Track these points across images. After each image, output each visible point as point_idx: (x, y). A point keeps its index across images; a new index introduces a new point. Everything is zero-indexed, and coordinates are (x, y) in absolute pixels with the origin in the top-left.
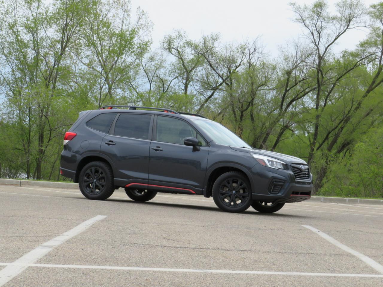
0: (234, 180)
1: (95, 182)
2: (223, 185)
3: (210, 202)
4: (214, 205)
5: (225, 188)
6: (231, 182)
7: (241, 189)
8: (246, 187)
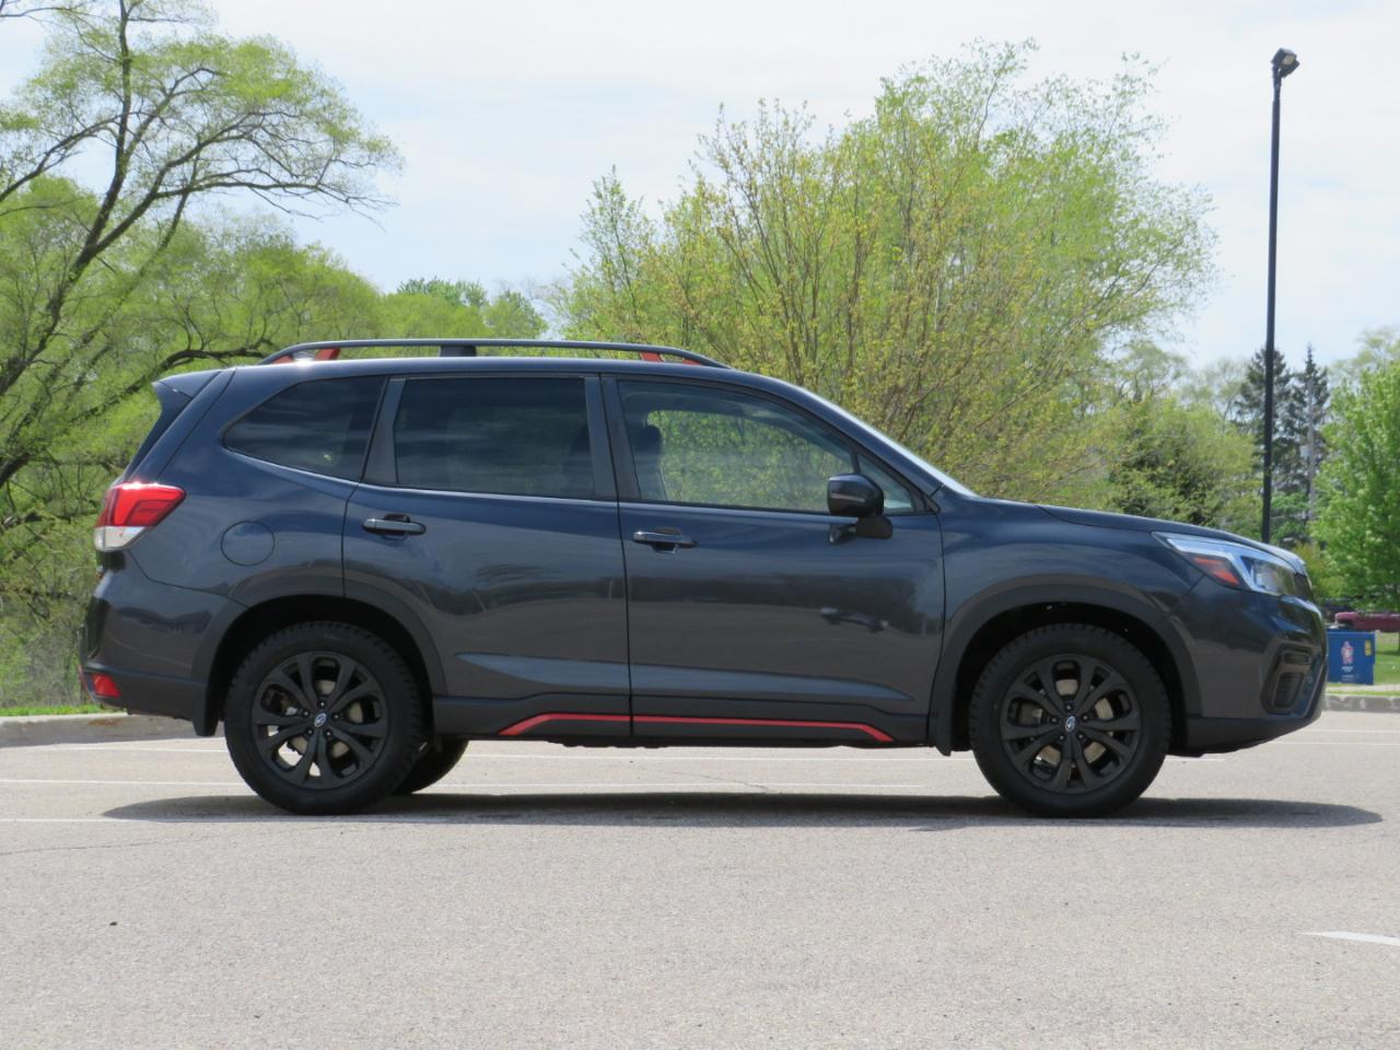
6: (1046, 679)
7: (1102, 697)
8: (1124, 688)
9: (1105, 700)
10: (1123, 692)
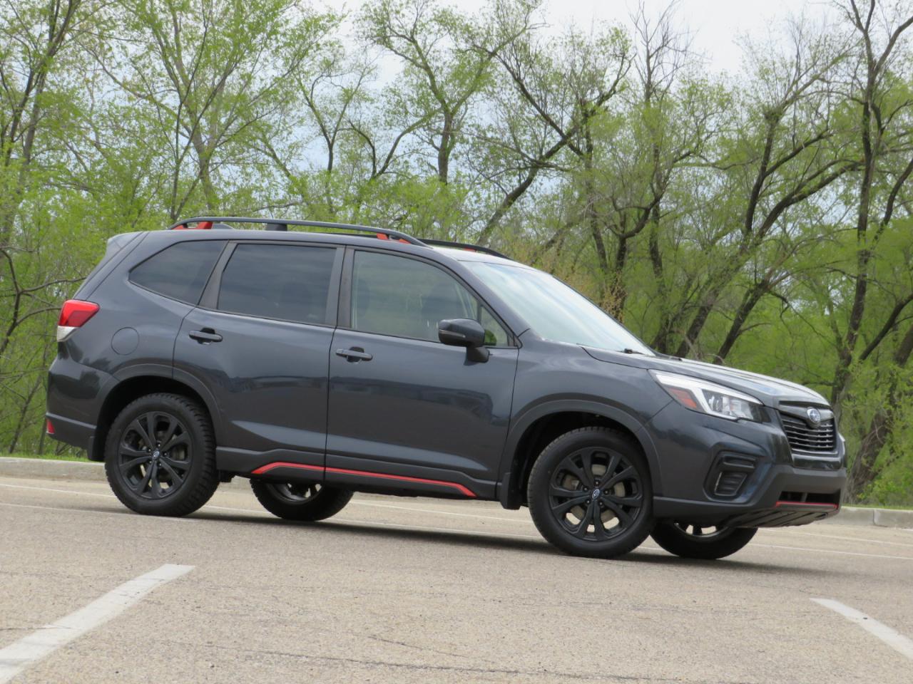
0: (598, 455)
1: (157, 459)
2: (562, 471)
3: (521, 523)
4: (535, 535)
5: (568, 478)
6: (586, 462)
7: (619, 481)
8: (635, 478)
9: (622, 483)
10: (634, 480)
